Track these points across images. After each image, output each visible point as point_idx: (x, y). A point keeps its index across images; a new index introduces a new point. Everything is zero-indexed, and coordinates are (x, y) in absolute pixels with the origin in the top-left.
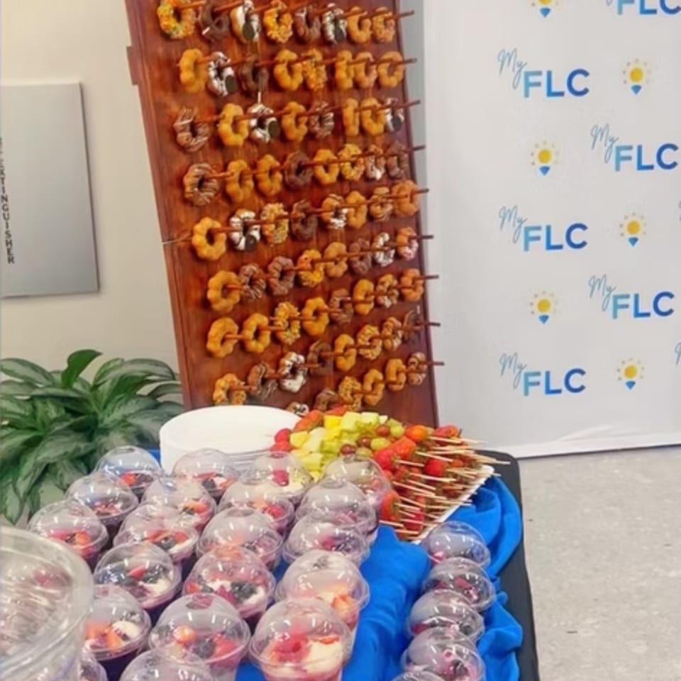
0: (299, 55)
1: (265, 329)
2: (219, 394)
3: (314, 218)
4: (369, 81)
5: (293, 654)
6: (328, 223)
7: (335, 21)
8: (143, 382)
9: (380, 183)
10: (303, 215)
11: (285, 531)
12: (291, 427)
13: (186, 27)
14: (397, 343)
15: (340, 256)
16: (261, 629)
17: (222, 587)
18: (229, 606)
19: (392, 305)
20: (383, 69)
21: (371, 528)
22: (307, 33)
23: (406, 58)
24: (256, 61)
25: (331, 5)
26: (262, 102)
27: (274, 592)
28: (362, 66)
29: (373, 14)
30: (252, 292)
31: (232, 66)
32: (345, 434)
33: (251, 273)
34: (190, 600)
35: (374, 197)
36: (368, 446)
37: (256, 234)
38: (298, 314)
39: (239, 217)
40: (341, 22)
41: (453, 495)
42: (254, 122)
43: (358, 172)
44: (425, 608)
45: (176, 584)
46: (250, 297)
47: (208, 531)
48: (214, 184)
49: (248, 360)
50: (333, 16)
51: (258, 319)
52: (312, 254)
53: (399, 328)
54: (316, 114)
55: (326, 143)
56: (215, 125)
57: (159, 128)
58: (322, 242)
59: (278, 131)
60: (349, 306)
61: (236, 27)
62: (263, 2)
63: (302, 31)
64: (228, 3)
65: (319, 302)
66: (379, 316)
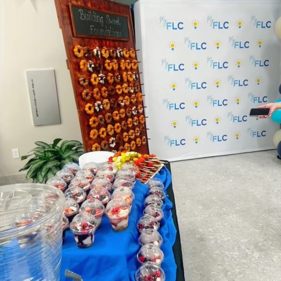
0: (111, 61)
1: (105, 131)
2: (93, 148)
3: (116, 103)
4: (129, 67)
5: (116, 213)
6: (120, 104)
7: (120, 52)
8: (73, 146)
9: (133, 94)
10: (113, 102)
11: (113, 182)
12: (113, 156)
13: (81, 54)
14: (138, 134)
15: (123, 112)
16: (108, 207)
17: (97, 197)
18: (99, 201)
19: (137, 125)
20: (132, 64)
21: (134, 180)
22: (113, 55)
23: (138, 61)
24: (100, 63)
25: (119, 48)
26: (102, 73)
27: (110, 197)
28: (127, 64)
29: (129, 50)
31: (93, 64)
32: (127, 157)
33: (100, 117)
34: (89, 200)
35: (132, 97)
36: (133, 160)
37: (101, 107)
38: (113, 127)
39: (97, 103)
41: (154, 171)
42: (100, 78)
43: (127, 91)
44: (148, 200)
45: (85, 197)
46: (101, 123)
47: (93, 183)
48: (90, 94)
49: (100, 140)
50: (119, 51)
51: (103, 129)
52: (116, 112)
53: (139, 130)
54: (116, 76)
55: (118, 84)
56: (90, 79)
57: (75, 80)
58: (119, 109)
59: (106, 81)
60: (126, 125)
61: (94, 54)
62: (101, 47)
63: (111, 55)
64: (92, 48)
65: (118, 124)
66: (134, 127)
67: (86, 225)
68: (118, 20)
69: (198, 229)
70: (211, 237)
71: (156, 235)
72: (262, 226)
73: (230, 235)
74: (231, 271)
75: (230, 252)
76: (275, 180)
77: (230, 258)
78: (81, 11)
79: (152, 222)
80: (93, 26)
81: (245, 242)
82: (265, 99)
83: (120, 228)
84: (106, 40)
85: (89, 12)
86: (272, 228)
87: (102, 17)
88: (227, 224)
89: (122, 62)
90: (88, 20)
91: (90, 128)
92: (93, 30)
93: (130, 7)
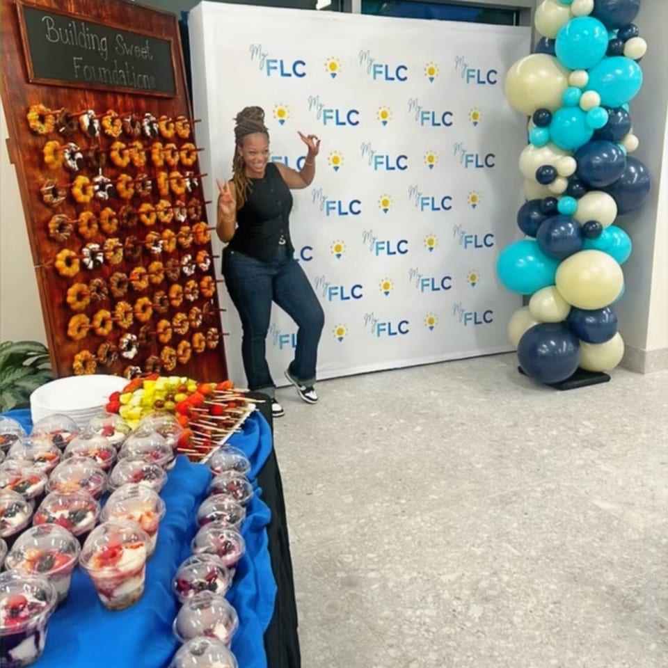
0: (127, 145)
1: (108, 320)
2: (77, 364)
3: (140, 248)
4: (174, 161)
5: (110, 560)
6: (150, 250)
7: (150, 124)
8: (26, 357)
9: (184, 224)
10: (131, 245)
11: (108, 470)
12: (120, 389)
13: (48, 127)
14: (198, 323)
15: (159, 271)
16: (88, 543)
17: (62, 516)
18: (65, 531)
19: (195, 300)
20: (183, 154)
21: (171, 458)
22: (132, 131)
23: (198, 147)
24: (97, 149)
25: (147, 114)
26: (103, 175)
27: (99, 515)
28: (169, 152)
29: (175, 120)
30: (99, 296)
31: (80, 151)
32: (157, 393)
33: (97, 284)
34: (35, 531)
35: (181, 232)
36: (173, 400)
37: (100, 259)
38: (131, 309)
39: (88, 248)
40: (155, 124)
41: (228, 426)
42: (97, 187)
43: (169, 217)
44: (207, 507)
45: (29, 515)
46: (97, 300)
47: (53, 475)
48: (70, 227)
49: (96, 341)
50: (149, 121)
51: (103, 314)
52: (139, 270)
53: (200, 314)
54: (139, 181)
55: (147, 200)
56: (70, 190)
57: (30, 191)
58: (147, 262)
59: (114, 193)
60: (166, 302)
61: (83, 127)
62: (101, 111)
63: (128, 130)
64: (77, 112)
65: (145, 300)
66: (186, 307)
67: (21, 606)
68: (147, 47)
69: (341, 556)
70: (372, 575)
71: (220, 609)
72: (488, 537)
73: (416, 566)
74: (419, 659)
75: (416, 609)
76: (516, 425)
77: (416, 626)
78: (47, 20)
79: (213, 572)
80: (81, 59)
81: (449, 581)
82: (489, 240)
83: (122, 601)
84: (115, 94)
85: (70, 25)
86: (510, 543)
87: (105, 39)
88: (409, 538)
89: (156, 148)
90: (68, 44)
91: (68, 312)
92: (82, 69)
93: (179, 18)
